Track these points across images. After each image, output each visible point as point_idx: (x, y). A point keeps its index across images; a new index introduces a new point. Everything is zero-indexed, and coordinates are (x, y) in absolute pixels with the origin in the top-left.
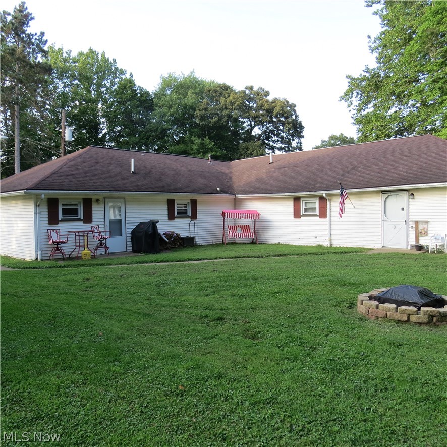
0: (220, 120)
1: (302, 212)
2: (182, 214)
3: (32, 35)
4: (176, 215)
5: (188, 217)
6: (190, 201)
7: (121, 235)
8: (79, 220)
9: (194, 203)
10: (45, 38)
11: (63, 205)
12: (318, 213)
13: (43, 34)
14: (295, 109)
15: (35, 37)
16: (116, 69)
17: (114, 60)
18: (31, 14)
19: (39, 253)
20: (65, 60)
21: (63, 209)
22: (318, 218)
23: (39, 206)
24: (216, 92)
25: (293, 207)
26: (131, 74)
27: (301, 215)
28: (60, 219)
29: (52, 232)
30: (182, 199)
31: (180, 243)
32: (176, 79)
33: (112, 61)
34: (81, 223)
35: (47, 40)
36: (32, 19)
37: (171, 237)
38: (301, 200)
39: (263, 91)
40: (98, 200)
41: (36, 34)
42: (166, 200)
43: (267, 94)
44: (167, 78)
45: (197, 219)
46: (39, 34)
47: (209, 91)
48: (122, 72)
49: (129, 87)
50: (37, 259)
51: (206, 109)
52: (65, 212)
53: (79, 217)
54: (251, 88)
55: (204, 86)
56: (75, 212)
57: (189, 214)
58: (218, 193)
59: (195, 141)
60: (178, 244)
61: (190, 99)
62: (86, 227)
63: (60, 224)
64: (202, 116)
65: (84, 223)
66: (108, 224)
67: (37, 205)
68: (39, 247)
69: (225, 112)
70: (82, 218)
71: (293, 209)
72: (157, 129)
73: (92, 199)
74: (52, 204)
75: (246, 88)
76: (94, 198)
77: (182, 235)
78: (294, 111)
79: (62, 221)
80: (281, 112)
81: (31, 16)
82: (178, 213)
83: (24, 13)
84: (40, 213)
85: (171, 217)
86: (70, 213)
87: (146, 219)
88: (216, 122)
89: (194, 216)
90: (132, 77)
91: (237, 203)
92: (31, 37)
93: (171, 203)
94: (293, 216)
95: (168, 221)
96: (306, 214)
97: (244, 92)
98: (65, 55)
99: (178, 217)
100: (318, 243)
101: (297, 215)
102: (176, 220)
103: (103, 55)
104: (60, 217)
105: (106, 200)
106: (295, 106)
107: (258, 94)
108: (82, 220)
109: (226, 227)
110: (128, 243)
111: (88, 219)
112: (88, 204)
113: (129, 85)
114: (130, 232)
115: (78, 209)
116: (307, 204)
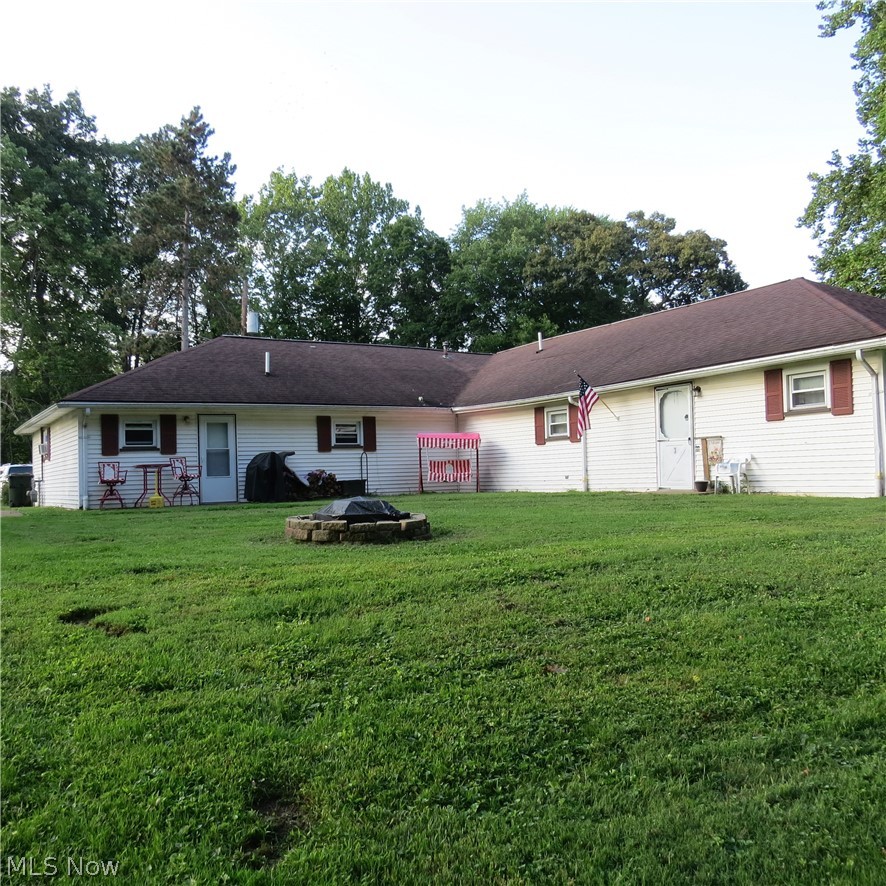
0: (569, 280)
1: (548, 433)
2: (347, 442)
3: (211, 160)
4: (333, 443)
5: (359, 447)
6: (361, 420)
7: (228, 473)
8: (154, 449)
9: (370, 424)
10: (231, 163)
11: (128, 425)
12: (568, 433)
13: (227, 156)
14: (725, 249)
15: (216, 163)
16: (393, 202)
17: (389, 186)
18: (208, 125)
19: (85, 498)
20: (299, 195)
21: (127, 432)
22: (569, 442)
23: (85, 426)
24: (566, 228)
25: (534, 424)
26: (418, 209)
27: (547, 437)
28: (120, 447)
29: (107, 467)
30: (345, 417)
31: (336, 490)
32: (493, 212)
33: (385, 188)
34: (157, 454)
35: (235, 167)
36: (211, 132)
37: (318, 480)
38: (546, 410)
39: (663, 219)
40: (186, 418)
41: (216, 158)
42: (315, 418)
43: (671, 224)
44: (474, 211)
45: (377, 452)
46: (221, 157)
47: (554, 228)
48: (404, 206)
49: (405, 233)
50: (81, 508)
51: (544, 263)
52: (131, 436)
53: (154, 445)
54: (640, 216)
55: (543, 221)
56: (148, 436)
57: (361, 441)
58: (417, 404)
59: (522, 323)
60: (332, 491)
61: (514, 246)
62: (163, 459)
63: (121, 455)
64: (535, 276)
65: (162, 453)
66: (204, 456)
67: (84, 426)
68: (86, 490)
69: (581, 265)
70: (159, 446)
71: (534, 428)
72: (455, 305)
73: (175, 416)
74: (109, 424)
75: (630, 216)
76: (180, 414)
77: (339, 478)
78: (724, 254)
79: (125, 450)
80: (692, 257)
81: (207, 129)
82: (338, 440)
83: (198, 125)
84: (88, 437)
85: (324, 446)
86: (139, 439)
87: (278, 449)
88: (563, 286)
89: (370, 445)
90: (420, 213)
91: (459, 422)
92: (209, 163)
93: (323, 424)
94: (535, 440)
95: (317, 452)
96: (554, 435)
97: (623, 225)
98: (299, 185)
99: (336, 447)
100: (570, 488)
101: (540, 438)
102: (333, 452)
103: (368, 179)
104: (122, 443)
105: (201, 417)
106: (725, 244)
107: (651, 224)
108: (158, 449)
110: (240, 488)
111: (169, 446)
112: (169, 424)
113: (405, 228)
114: (246, 466)
115: (152, 431)
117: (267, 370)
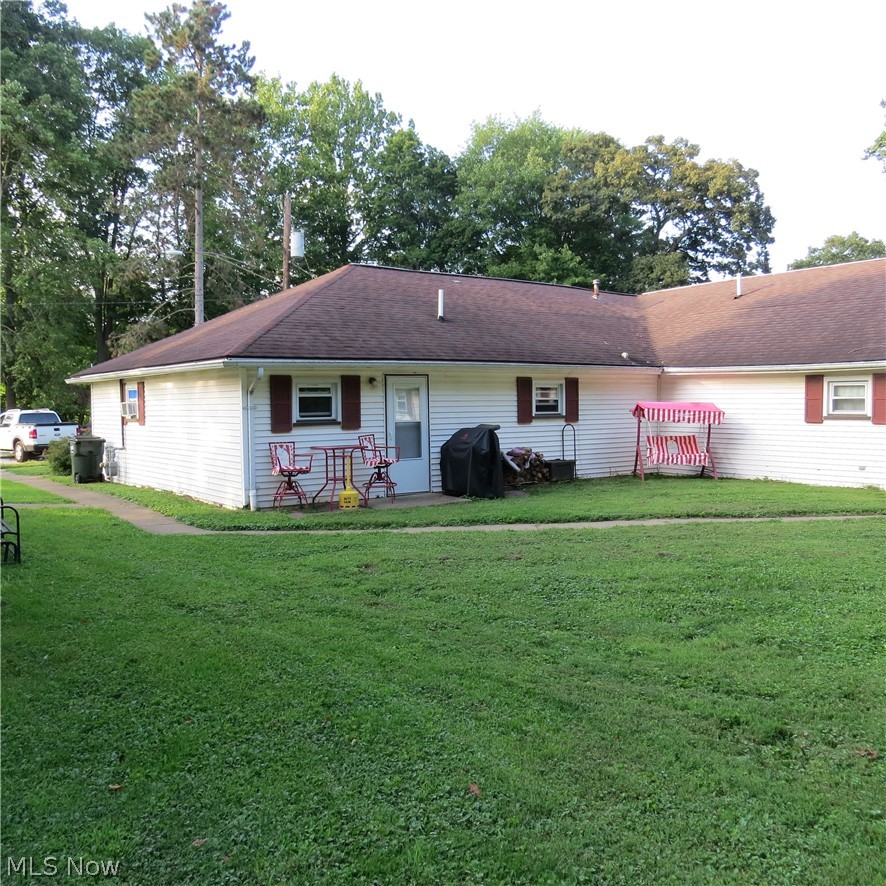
0: (594, 208)
1: (827, 408)
2: (548, 409)
3: (227, 49)
4: (534, 412)
5: (559, 417)
6: (563, 382)
7: (419, 455)
8: (334, 423)
9: (572, 385)
10: (250, 55)
11: (301, 390)
12: (868, 410)
13: (246, 45)
14: (757, 180)
15: (232, 53)
16: (383, 114)
17: (379, 96)
18: (225, 7)
19: (252, 493)
20: (286, 100)
21: (300, 398)
22: (869, 423)
23: (252, 392)
24: (585, 150)
25: (803, 396)
26: (411, 122)
27: (825, 414)
28: (294, 421)
29: (279, 450)
30: (546, 378)
31: (543, 474)
32: (502, 128)
33: (374, 99)
34: (337, 430)
35: (254, 58)
36: (227, 16)
37: (525, 461)
38: (826, 380)
39: (686, 145)
40: (371, 380)
41: (234, 46)
42: (514, 380)
43: (694, 151)
44: (484, 126)
45: (580, 422)
46: (239, 46)
47: (571, 150)
48: (394, 119)
49: (408, 148)
50: (247, 507)
51: (564, 188)
52: (305, 405)
53: (333, 417)
54: (659, 141)
55: (559, 139)
56: (324, 405)
57: (562, 409)
58: (624, 364)
59: (541, 254)
60: (540, 475)
61: (533, 166)
62: (349, 438)
63: (296, 432)
64: (556, 202)
65: (344, 428)
66: (392, 431)
67: (248, 392)
68: (252, 483)
69: (604, 192)
70: (340, 419)
71: (803, 401)
72: (464, 230)
73: (359, 377)
74: (280, 386)
75: (649, 141)
76: (364, 375)
77: (548, 457)
78: (754, 184)
79: (300, 424)
80: (726, 188)
81: (224, 11)
82: (539, 408)
83: (212, 5)
84: (254, 408)
85: (524, 416)
86: (316, 407)
87: (472, 422)
88: (585, 215)
89: (572, 415)
90: (413, 127)
91: (664, 386)
92: (225, 52)
93: (524, 386)
94: (803, 417)
95: (516, 425)
96: (837, 412)
97: (645, 149)
98: (285, 90)
99: (538, 417)
100: (869, 482)
101: (813, 414)
102: (535, 423)
103: (358, 88)
104: (296, 415)
105: (389, 379)
106: (757, 175)
107: (674, 152)
108: (339, 423)
109: (643, 439)
110: (433, 473)
111: (352, 420)
112: (351, 386)
113: (408, 143)
114: (439, 450)
115: (331, 398)
116: (841, 391)
117: (440, 313)
